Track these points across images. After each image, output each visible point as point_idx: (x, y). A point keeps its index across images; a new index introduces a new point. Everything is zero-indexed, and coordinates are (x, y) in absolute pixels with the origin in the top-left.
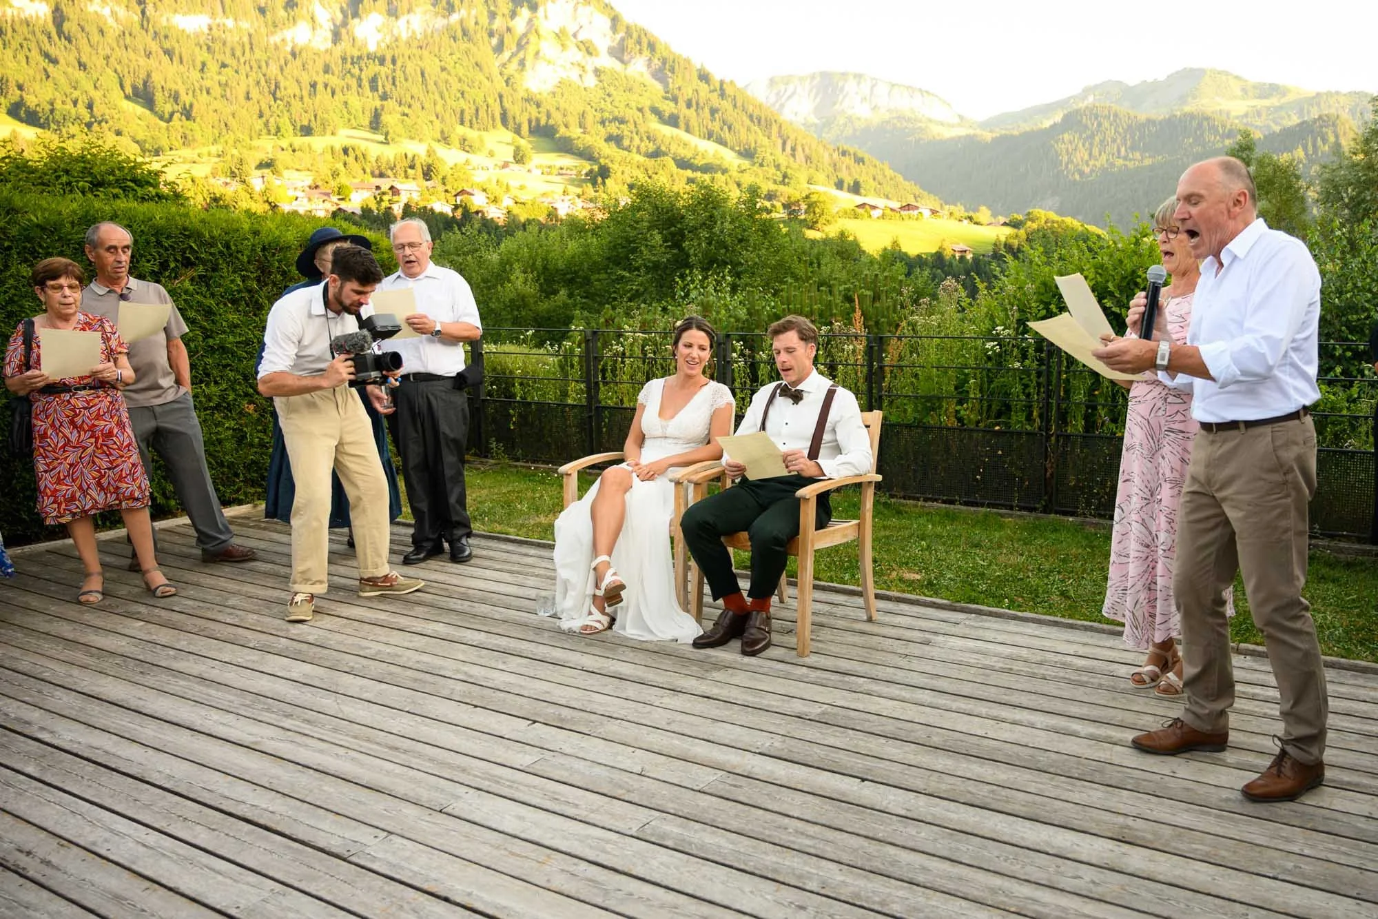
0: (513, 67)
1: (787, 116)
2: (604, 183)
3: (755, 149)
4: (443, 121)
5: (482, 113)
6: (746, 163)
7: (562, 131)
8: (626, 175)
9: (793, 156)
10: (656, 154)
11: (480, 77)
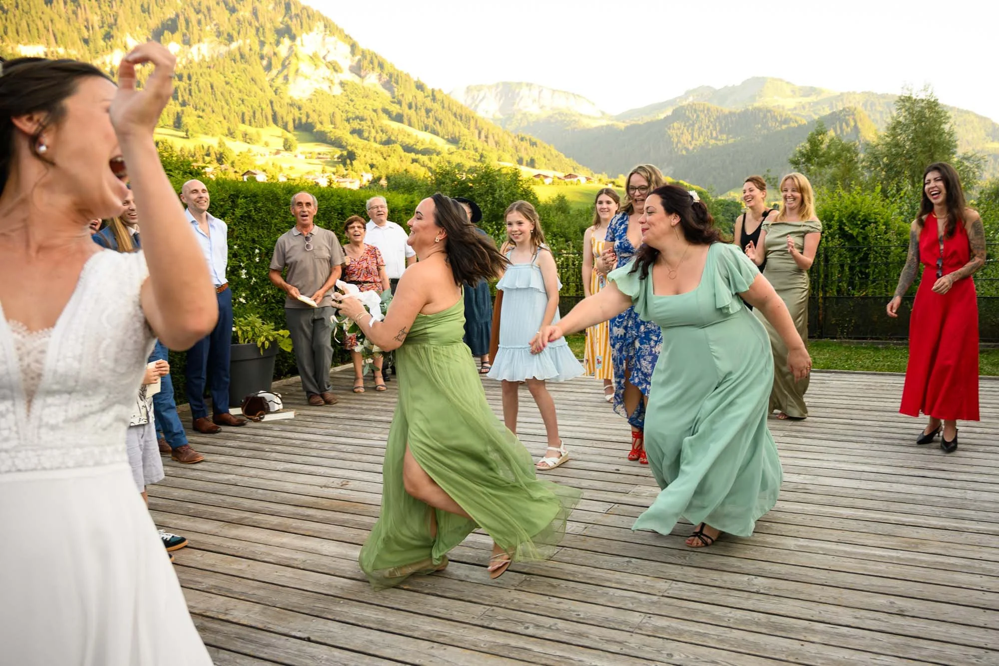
0: (279, 81)
1: (480, 113)
2: (351, 164)
3: (459, 138)
4: (229, 120)
5: (258, 115)
6: (453, 148)
7: (318, 127)
8: (367, 157)
9: (487, 142)
10: (388, 142)
11: (255, 88)
